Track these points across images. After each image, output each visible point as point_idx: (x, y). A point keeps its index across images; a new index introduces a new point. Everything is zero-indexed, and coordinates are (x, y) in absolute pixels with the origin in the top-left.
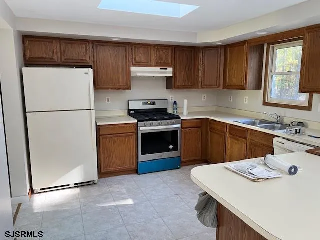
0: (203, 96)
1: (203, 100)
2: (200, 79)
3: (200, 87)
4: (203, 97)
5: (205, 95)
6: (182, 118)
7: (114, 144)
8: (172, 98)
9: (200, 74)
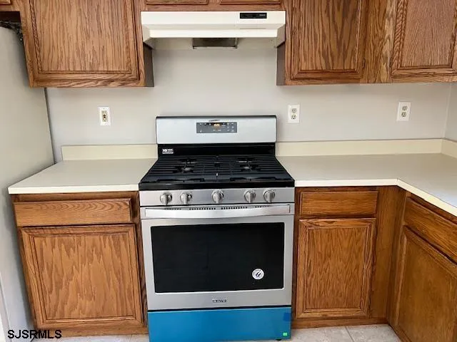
0: (401, 105)
1: (399, 118)
2: (387, 48)
3: (384, 76)
4: (400, 111)
5: (408, 105)
6: (298, 184)
7: (68, 252)
8: (294, 111)
9: (389, 29)
